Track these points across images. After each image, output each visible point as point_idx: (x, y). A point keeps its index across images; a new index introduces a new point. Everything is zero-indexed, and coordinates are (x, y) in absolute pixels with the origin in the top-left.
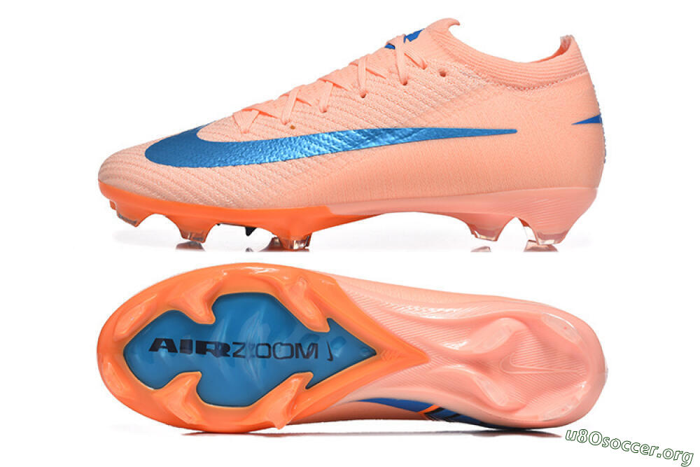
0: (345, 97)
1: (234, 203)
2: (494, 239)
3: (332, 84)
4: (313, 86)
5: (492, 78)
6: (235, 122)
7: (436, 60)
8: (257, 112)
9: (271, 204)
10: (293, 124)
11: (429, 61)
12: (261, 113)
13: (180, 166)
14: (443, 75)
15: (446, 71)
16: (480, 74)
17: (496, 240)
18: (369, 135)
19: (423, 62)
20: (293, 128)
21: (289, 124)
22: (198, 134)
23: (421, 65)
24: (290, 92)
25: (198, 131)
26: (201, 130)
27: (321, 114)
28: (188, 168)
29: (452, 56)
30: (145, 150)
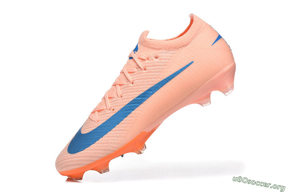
0: (126, 87)
1: (111, 151)
2: (209, 103)
3: (119, 85)
4: (112, 89)
5: (174, 49)
6: (91, 120)
7: (151, 54)
8: (97, 112)
9: (124, 143)
10: (113, 108)
11: (148, 55)
12: (99, 111)
13: (83, 150)
14: (156, 58)
15: (157, 56)
16: (169, 50)
17: (210, 103)
18: (142, 96)
19: (147, 58)
20: (113, 110)
21: (111, 109)
22: (81, 132)
23: (146, 59)
24: (104, 96)
25: (81, 131)
26: (82, 130)
27: (121, 99)
28: (87, 148)
29: (156, 49)
30: (67, 150)
